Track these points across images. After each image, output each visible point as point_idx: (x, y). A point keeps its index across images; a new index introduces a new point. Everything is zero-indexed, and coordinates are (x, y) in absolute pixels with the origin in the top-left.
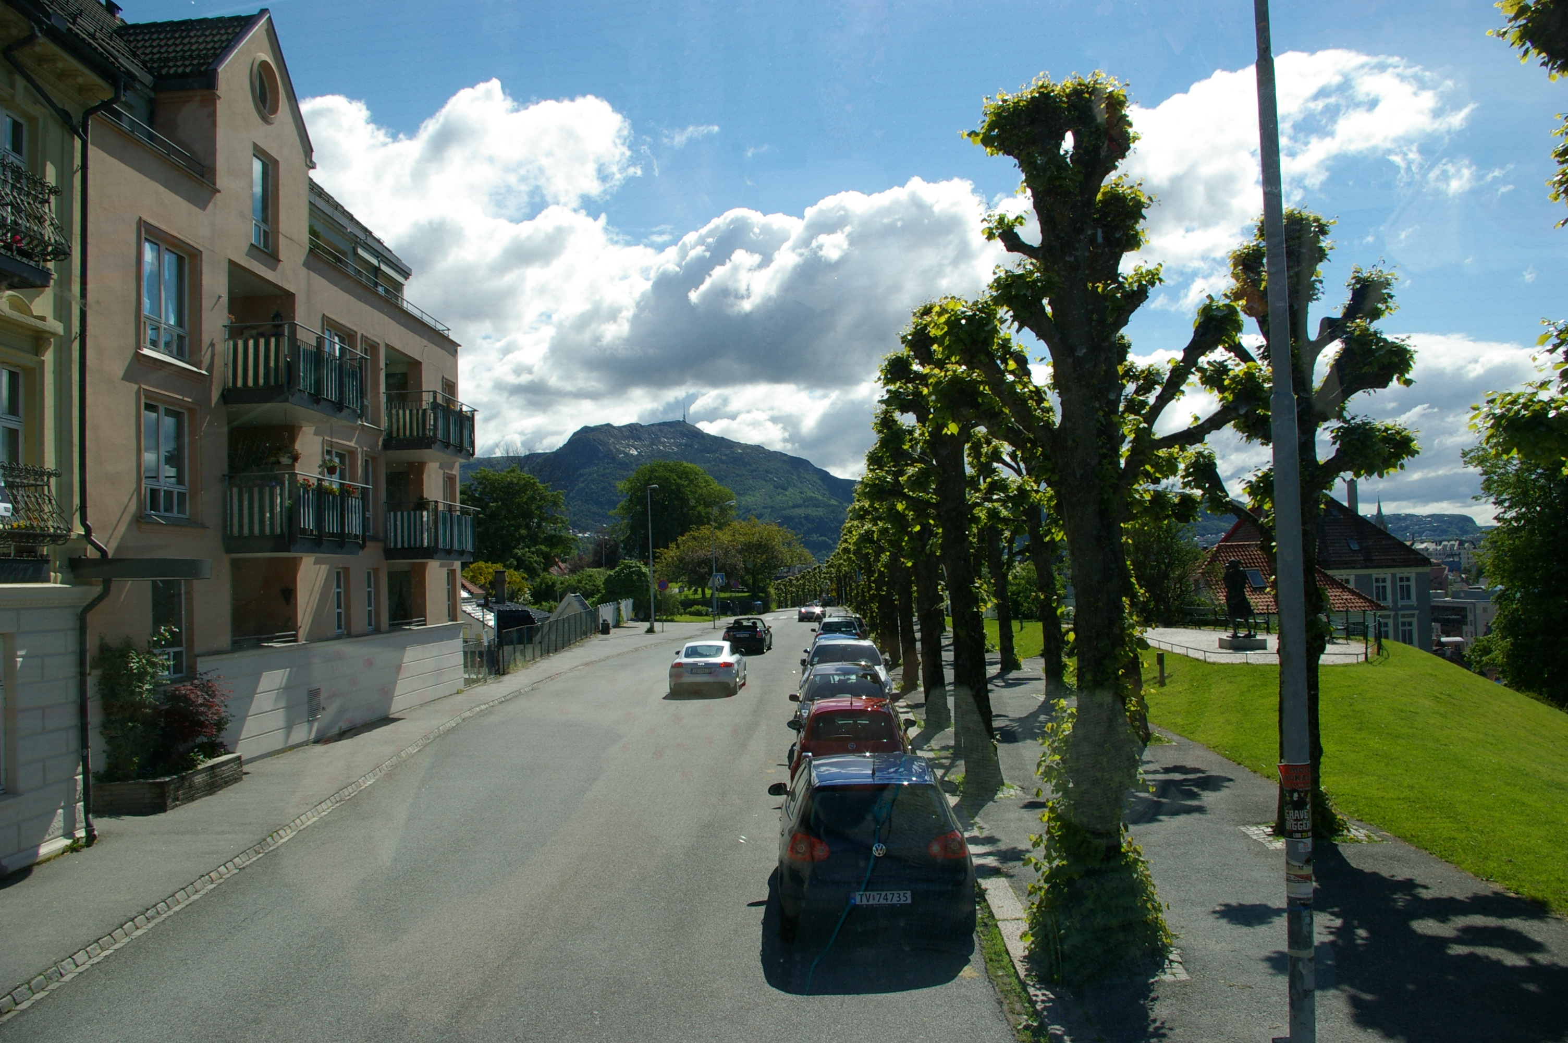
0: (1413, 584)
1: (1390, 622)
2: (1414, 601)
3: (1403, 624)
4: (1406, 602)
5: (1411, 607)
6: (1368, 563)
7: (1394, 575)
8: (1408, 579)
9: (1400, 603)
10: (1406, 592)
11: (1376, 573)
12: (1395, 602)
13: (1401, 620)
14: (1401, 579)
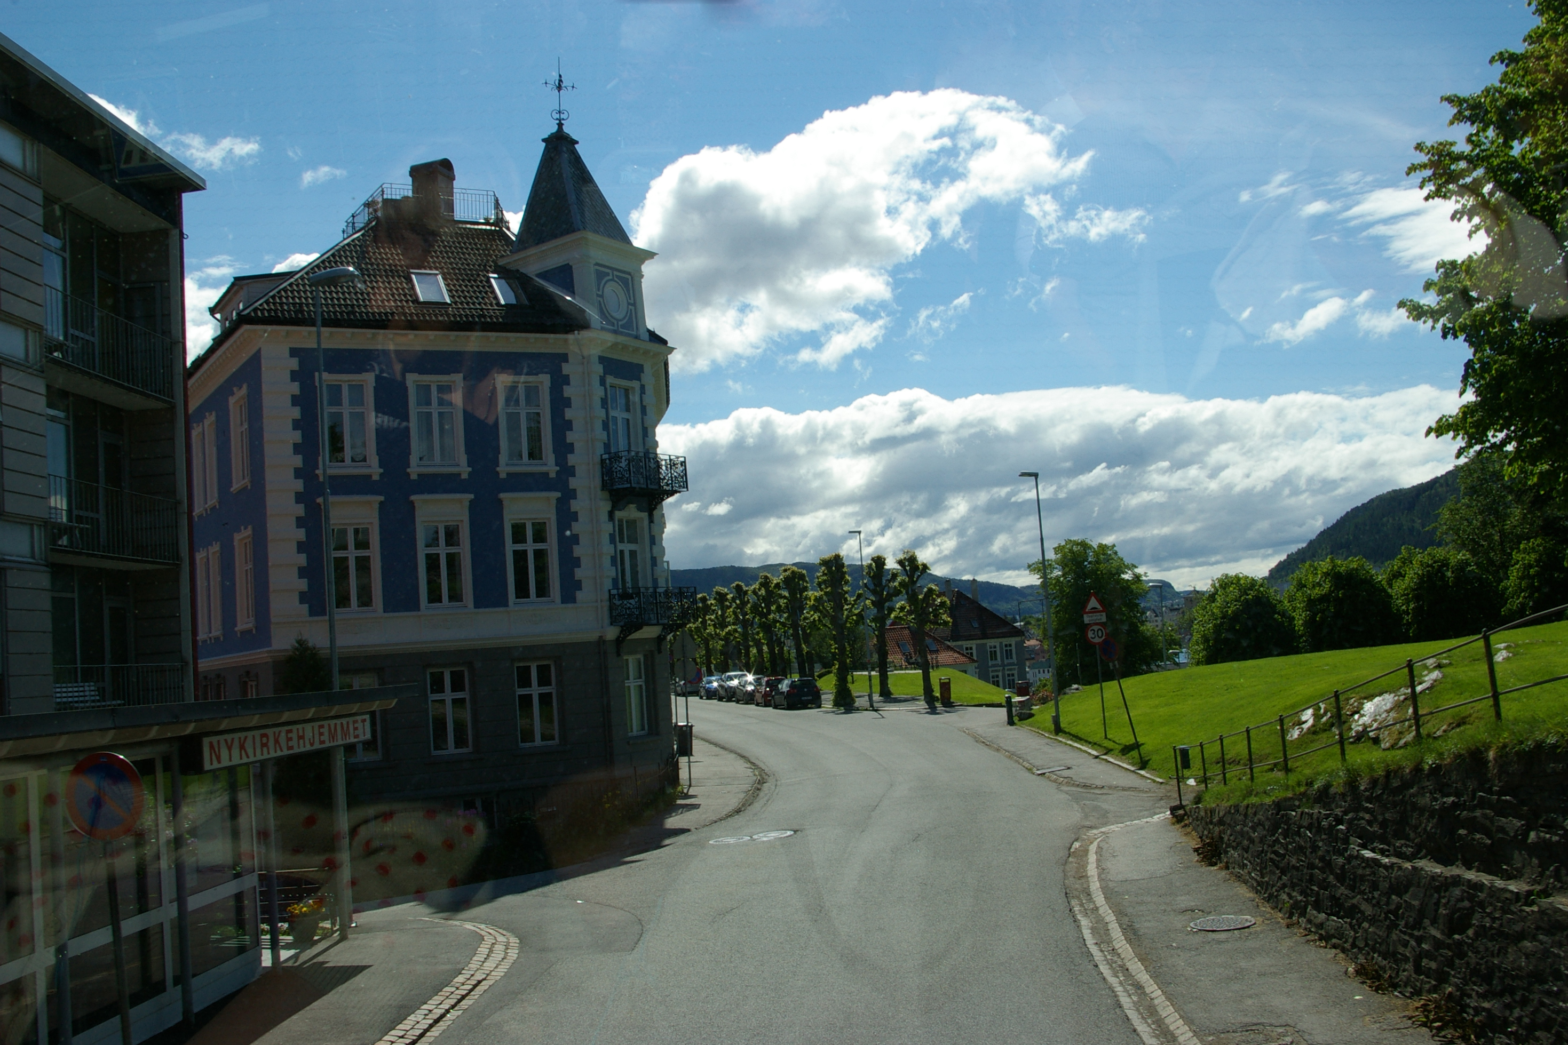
0: (1013, 648)
1: (1000, 674)
2: (1014, 660)
3: (1009, 675)
4: (1010, 661)
5: (1013, 664)
6: (985, 636)
7: (1001, 643)
8: (1010, 645)
9: (1006, 662)
10: (1009, 654)
11: (991, 642)
12: (1002, 660)
13: (1007, 672)
14: (1006, 646)
